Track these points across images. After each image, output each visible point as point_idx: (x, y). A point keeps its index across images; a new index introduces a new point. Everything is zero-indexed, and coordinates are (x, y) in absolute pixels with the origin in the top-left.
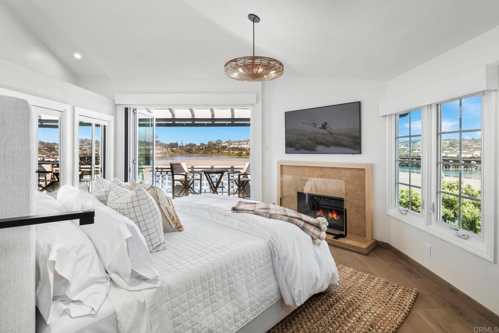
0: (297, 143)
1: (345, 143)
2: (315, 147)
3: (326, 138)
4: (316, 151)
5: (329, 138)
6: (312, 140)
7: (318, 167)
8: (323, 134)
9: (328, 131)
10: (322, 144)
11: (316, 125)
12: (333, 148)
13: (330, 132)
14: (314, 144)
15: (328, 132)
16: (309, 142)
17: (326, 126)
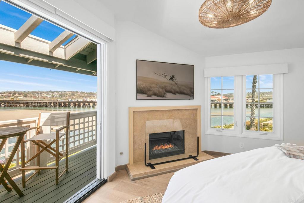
0: (149, 90)
1: (186, 92)
2: (165, 94)
3: (174, 87)
4: (166, 97)
5: (176, 88)
6: (162, 88)
7: (167, 110)
8: (171, 84)
9: (175, 82)
10: (170, 92)
11: (166, 76)
12: (178, 96)
13: (176, 83)
14: (165, 91)
15: (175, 84)
16: (161, 90)
17: (174, 79)
